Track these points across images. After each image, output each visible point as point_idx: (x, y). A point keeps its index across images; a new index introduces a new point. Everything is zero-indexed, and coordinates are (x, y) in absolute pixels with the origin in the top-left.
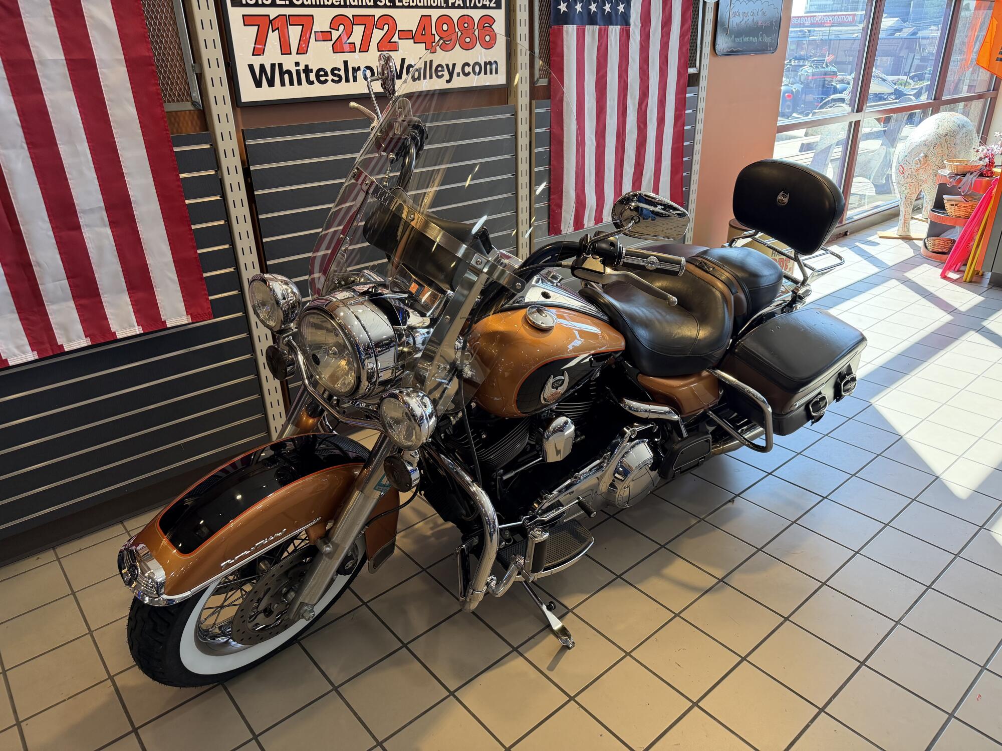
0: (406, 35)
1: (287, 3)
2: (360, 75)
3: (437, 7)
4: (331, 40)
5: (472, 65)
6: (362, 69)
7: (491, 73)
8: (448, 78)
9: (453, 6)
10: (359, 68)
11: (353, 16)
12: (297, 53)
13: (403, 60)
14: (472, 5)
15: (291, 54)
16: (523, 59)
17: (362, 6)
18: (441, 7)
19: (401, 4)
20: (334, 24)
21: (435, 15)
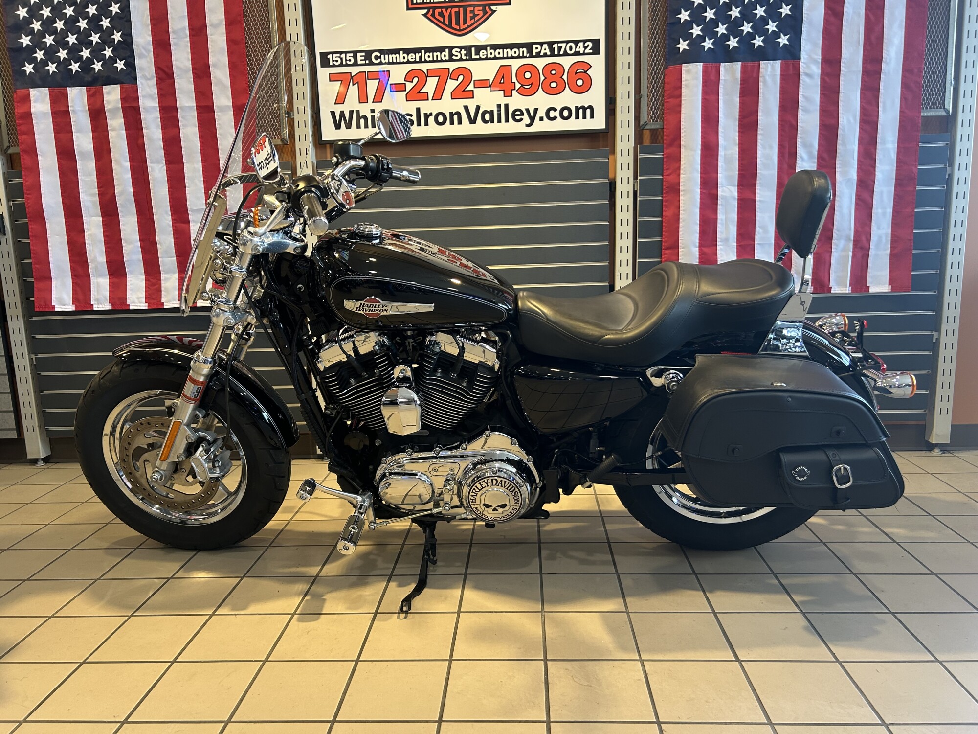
0: (482, 84)
1: (367, 62)
2: (431, 120)
3: (519, 57)
4: (405, 90)
5: (559, 109)
6: (434, 115)
7: (585, 117)
8: (528, 122)
9: (538, 55)
10: (431, 114)
11: (427, 69)
12: (373, 102)
13: (478, 108)
14: (562, 52)
15: (367, 102)
16: (625, 103)
17: (437, 61)
18: (523, 57)
19: (478, 57)
20: (409, 77)
21: (516, 64)
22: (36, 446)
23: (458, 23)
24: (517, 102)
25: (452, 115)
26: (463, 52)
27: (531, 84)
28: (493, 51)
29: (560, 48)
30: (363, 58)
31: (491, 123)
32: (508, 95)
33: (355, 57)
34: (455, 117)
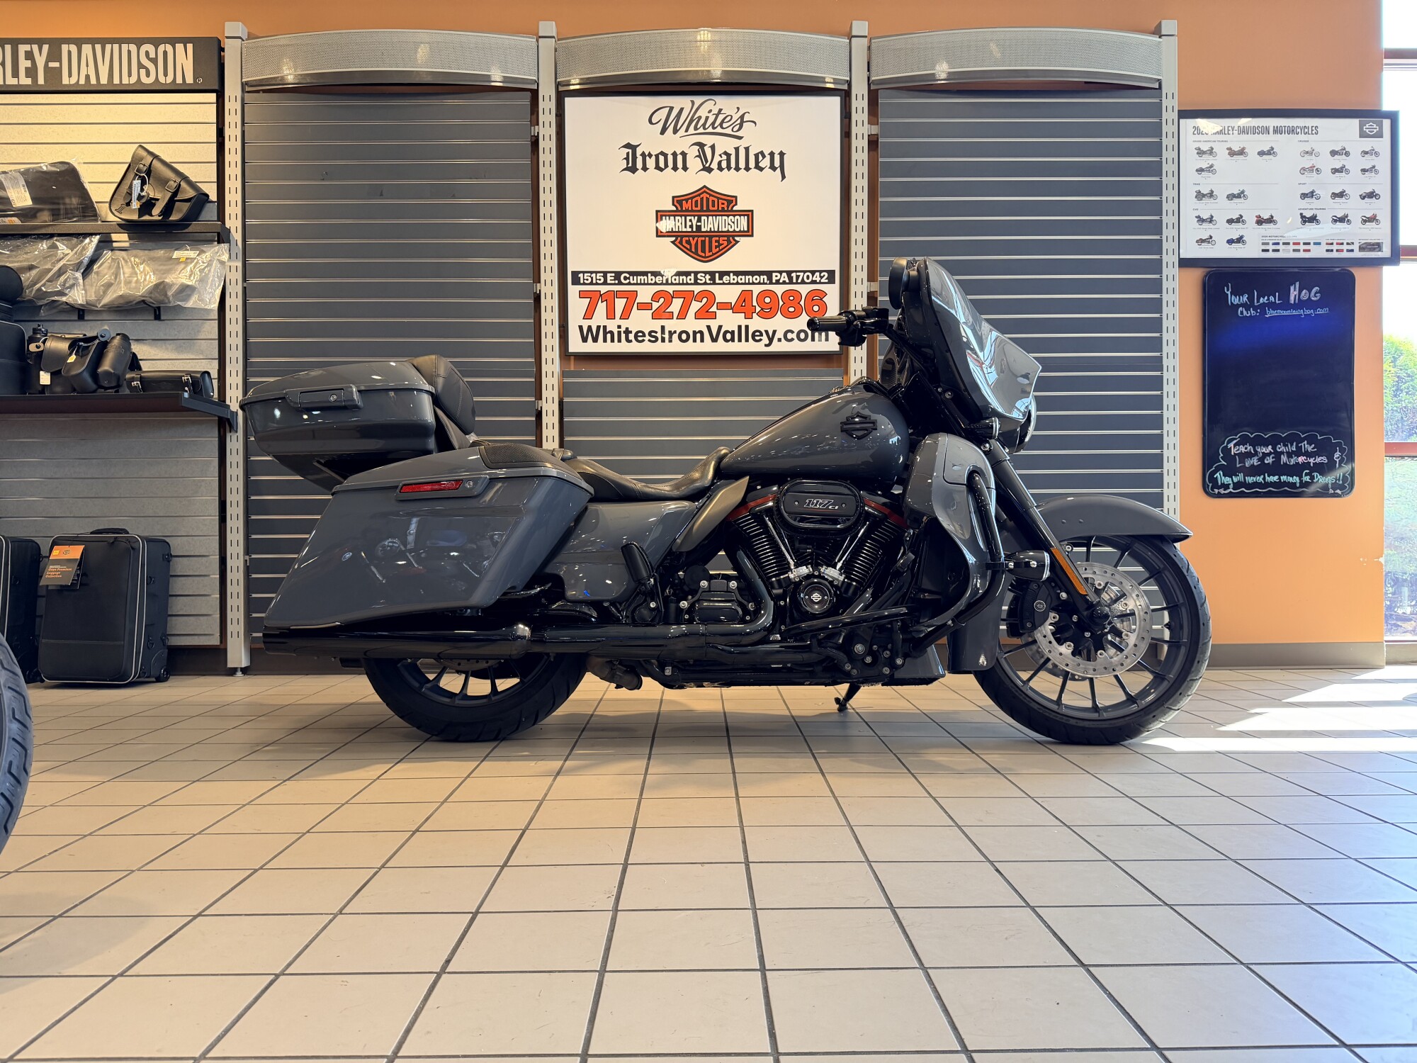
0: (724, 306)
1: (617, 282)
2: (675, 337)
3: (759, 283)
4: (651, 309)
5: (796, 332)
6: (678, 333)
7: (820, 340)
8: (767, 342)
9: (778, 282)
10: (675, 332)
11: (673, 291)
12: (620, 319)
13: (720, 327)
14: (799, 281)
15: (614, 319)
17: (683, 284)
18: (764, 283)
19: (721, 282)
20: (656, 297)
21: (756, 290)
22: (238, 655)
23: (704, 251)
24: (756, 323)
25: (695, 333)
26: (708, 277)
27: (771, 308)
28: (735, 277)
29: (798, 277)
30: (613, 278)
31: (732, 342)
32: (748, 316)
33: (605, 277)
34: (698, 335)
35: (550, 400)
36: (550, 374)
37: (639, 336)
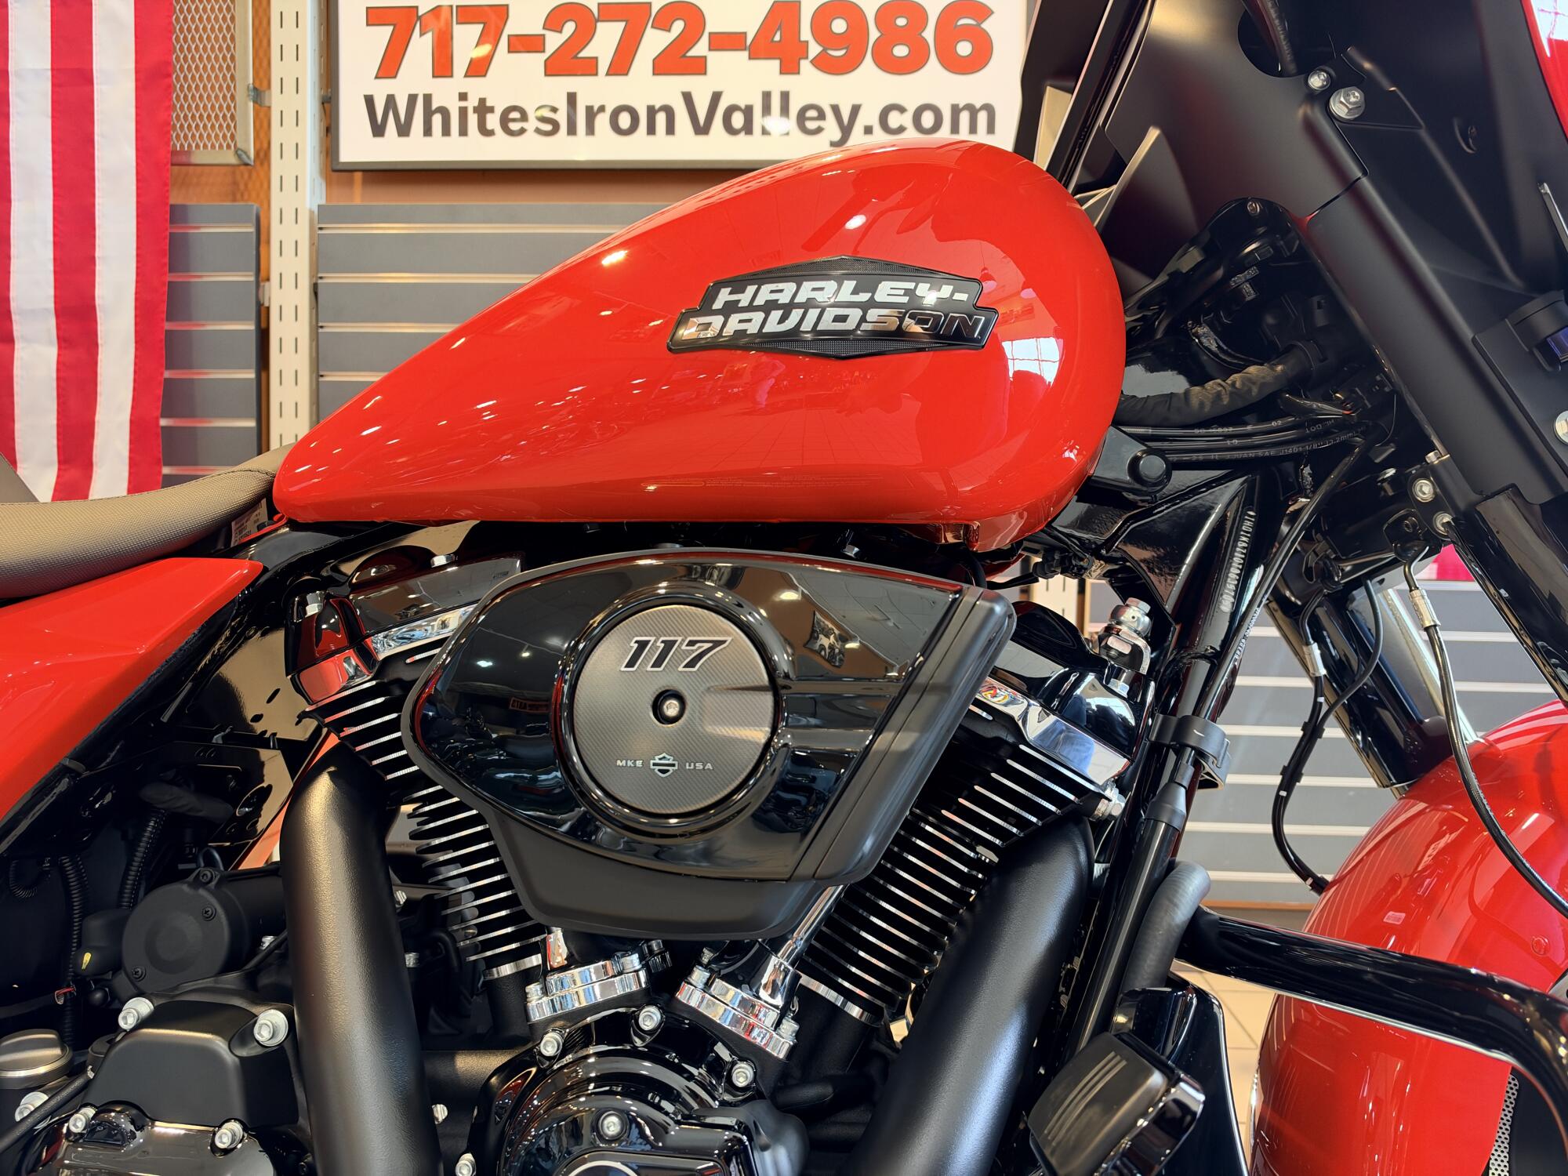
0: (726, 42)
2: (602, 121)
4: (544, 51)
5: (911, 110)
6: (609, 110)
8: (837, 135)
10: (602, 109)
11: (599, 4)
12: (466, 76)
13: (716, 97)
15: (451, 76)
20: (554, 21)
21: (812, 1)
24: (810, 87)
25: (652, 112)
27: (847, 48)
31: (746, 134)
32: (789, 67)
34: (659, 118)
35: (289, 281)
36: (289, 216)
37: (512, 119)
